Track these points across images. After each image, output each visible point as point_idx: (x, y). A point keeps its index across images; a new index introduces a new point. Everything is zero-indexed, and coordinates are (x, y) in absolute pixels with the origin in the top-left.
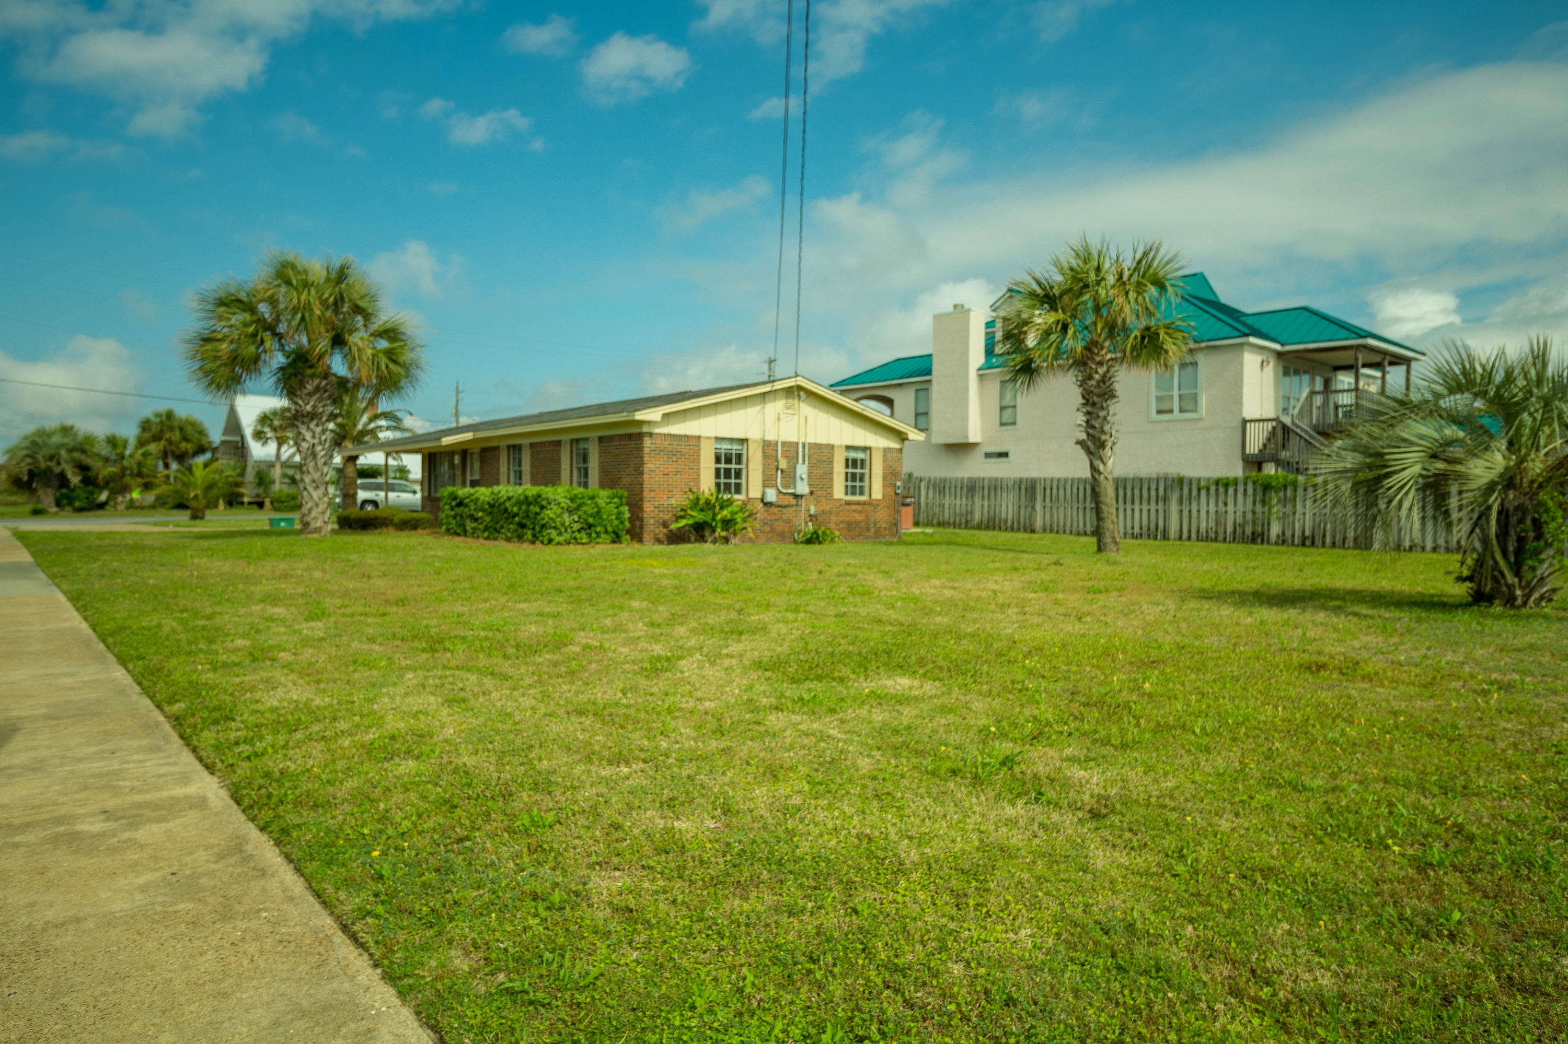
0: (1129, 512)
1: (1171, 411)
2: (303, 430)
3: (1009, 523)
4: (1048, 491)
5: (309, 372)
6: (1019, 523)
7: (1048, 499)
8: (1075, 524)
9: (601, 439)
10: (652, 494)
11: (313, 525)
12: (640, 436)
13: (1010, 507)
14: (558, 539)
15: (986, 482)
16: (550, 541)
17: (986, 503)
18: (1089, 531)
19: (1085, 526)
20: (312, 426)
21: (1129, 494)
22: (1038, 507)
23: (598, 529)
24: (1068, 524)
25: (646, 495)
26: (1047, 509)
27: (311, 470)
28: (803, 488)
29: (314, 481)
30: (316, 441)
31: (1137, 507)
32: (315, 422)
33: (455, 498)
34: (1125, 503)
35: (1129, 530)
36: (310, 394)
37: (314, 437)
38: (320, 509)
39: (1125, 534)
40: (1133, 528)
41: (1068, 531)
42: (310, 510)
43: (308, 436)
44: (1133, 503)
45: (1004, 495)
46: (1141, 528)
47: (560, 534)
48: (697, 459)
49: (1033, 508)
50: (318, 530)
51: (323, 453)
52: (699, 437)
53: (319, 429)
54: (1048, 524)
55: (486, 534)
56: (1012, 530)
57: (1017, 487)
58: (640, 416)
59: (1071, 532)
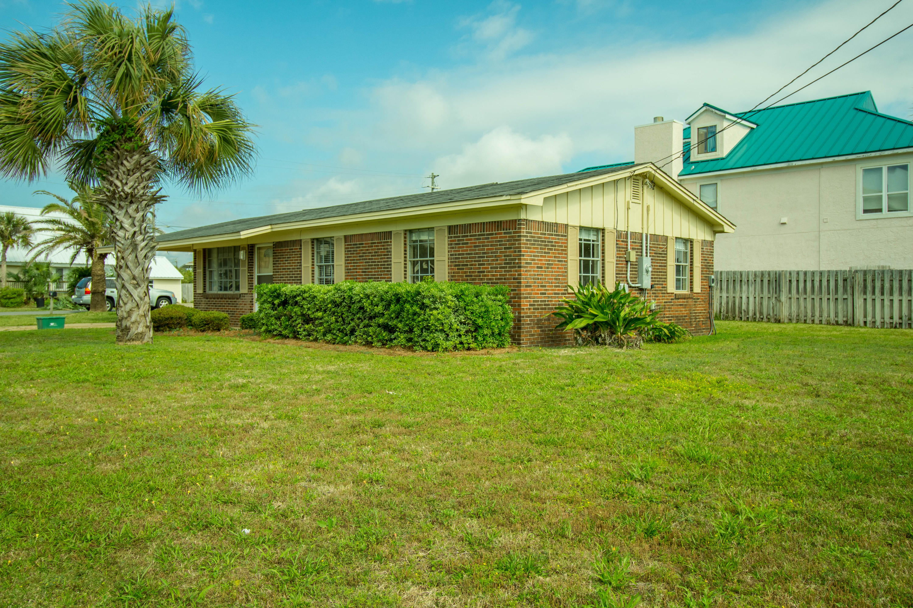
0: (887, 303)
1: (880, 210)
2: (120, 214)
3: (751, 314)
4: (794, 284)
5: (128, 146)
6: (761, 313)
7: (794, 291)
8: (825, 314)
9: (451, 229)
10: (529, 290)
11: (134, 331)
12: (515, 224)
13: (751, 299)
14: (446, 344)
15: (724, 276)
16: (435, 347)
17: (724, 295)
18: (840, 322)
19: (836, 316)
20: (131, 210)
21: (887, 285)
22: (783, 298)
23: (486, 331)
24: (817, 314)
25: (524, 291)
26: (794, 301)
27: (130, 264)
28: (647, 283)
29: (134, 278)
30: (136, 229)
31: (896, 298)
32: (134, 206)
33: (278, 296)
34: (882, 294)
35: (887, 320)
36: (129, 173)
37: (133, 225)
38: (141, 312)
39: (883, 323)
40: (892, 318)
41: (817, 321)
42: (129, 313)
43: (127, 223)
44: (891, 294)
45: (744, 288)
46: (901, 318)
47: (447, 338)
48: (565, 250)
49: (778, 299)
50: (140, 336)
51: (143, 244)
52: (567, 226)
53: (139, 216)
54: (794, 315)
55: (329, 337)
56: (754, 320)
57: (758, 280)
58: (525, 199)
59: (821, 321)
